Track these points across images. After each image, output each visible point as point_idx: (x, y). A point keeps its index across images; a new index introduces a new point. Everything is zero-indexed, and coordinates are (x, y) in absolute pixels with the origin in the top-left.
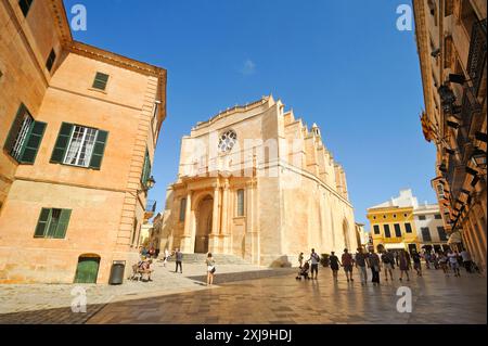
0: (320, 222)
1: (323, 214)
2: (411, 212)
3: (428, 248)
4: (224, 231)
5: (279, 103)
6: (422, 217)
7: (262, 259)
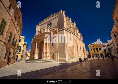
0: (77, 48)
1: (78, 45)
2: (101, 45)
3: (105, 54)
4: (47, 51)
5: (64, 12)
6: (104, 46)
7: (59, 60)
